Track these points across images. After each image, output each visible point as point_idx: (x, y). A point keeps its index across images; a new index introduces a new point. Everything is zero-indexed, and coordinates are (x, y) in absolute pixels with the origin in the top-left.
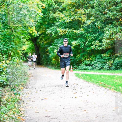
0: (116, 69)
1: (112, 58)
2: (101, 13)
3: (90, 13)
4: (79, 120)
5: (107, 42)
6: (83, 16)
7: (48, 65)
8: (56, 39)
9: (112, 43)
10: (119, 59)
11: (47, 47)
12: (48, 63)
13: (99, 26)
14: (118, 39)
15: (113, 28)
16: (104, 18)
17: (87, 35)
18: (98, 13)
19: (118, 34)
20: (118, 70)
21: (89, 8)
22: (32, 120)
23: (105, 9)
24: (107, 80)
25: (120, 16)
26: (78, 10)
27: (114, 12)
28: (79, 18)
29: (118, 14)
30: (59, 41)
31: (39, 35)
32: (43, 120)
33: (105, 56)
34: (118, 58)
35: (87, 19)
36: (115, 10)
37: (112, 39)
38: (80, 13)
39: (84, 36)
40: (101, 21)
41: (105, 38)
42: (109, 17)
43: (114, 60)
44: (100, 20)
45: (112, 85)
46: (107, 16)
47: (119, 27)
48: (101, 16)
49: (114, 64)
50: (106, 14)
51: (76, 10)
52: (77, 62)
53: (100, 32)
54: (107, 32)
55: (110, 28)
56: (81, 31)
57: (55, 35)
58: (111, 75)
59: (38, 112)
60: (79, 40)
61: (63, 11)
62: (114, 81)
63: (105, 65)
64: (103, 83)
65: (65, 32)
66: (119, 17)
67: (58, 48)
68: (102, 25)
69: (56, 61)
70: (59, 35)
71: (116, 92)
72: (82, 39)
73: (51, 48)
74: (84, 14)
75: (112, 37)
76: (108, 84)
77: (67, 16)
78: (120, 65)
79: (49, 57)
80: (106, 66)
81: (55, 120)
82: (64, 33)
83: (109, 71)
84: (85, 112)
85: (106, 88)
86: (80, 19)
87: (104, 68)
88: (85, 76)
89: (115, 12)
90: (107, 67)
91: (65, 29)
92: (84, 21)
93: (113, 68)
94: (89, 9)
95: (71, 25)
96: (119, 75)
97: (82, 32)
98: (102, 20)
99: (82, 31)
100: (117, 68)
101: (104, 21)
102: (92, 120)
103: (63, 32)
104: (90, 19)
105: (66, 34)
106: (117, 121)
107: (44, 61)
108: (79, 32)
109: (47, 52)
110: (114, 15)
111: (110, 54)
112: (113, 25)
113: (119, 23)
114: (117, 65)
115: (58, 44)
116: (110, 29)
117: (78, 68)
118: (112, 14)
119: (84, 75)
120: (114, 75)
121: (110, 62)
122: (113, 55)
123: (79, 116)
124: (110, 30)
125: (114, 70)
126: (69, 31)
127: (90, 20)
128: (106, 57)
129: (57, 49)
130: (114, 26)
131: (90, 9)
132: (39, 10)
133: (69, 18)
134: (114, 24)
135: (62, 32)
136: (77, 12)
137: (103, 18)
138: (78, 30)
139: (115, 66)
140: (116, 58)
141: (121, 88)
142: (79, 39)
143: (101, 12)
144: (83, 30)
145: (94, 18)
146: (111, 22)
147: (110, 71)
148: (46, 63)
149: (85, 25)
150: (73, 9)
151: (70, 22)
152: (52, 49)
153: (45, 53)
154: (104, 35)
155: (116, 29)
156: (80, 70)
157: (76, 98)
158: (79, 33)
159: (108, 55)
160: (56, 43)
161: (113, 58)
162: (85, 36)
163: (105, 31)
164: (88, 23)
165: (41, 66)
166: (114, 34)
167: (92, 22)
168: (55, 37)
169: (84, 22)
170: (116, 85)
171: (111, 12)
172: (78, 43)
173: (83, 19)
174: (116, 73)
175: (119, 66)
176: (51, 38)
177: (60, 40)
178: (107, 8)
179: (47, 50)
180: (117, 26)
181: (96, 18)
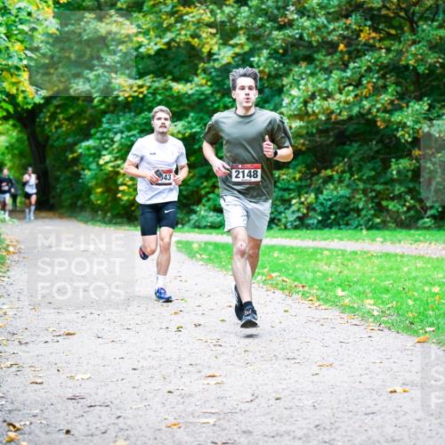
0: (324, 224)
1: (309, 186)
2: (270, 20)
3: (230, 21)
4: (190, 409)
5: (294, 125)
6: (205, 33)
7: (78, 209)
8: (108, 116)
9: (312, 132)
10: (336, 188)
11: (76, 144)
12: (79, 203)
13: (265, 67)
14: (333, 117)
15: (316, 77)
16: (283, 40)
17: (218, 102)
18: (260, 21)
19: (334, 99)
20: (333, 230)
21: (227, 3)
22: (19, 410)
23: (285, 8)
24: (294, 263)
25: (341, 35)
26: (187, 9)
27: (319, 20)
28: (190, 40)
29: (331, 27)
30: (119, 123)
31: (42, 102)
32: (59, 412)
33: (285, 177)
34: (333, 184)
35: (221, 41)
36: (323, 12)
37: (312, 118)
38: (194, 19)
39: (209, 104)
40: (272, 52)
41: (285, 112)
42: (301, 37)
43: (319, 191)
44: (267, 46)
45: (310, 283)
46: (295, 33)
47: (335, 72)
48: (270, 33)
49: (319, 209)
50: (290, 24)
51: (182, 8)
52: (184, 201)
53: (267, 90)
54: (295, 92)
55: (304, 76)
56: (197, 88)
57: (102, 102)
58: (306, 248)
59: (39, 381)
60: (192, 117)
61: (134, 12)
62: (316, 269)
63: (287, 211)
64: (279, 276)
65: (141, 90)
66: (336, 38)
67: (115, 146)
68: (276, 66)
69: (106, 195)
70: (120, 99)
71: (323, 307)
72: (201, 115)
73: (89, 148)
74: (210, 25)
75: (310, 110)
76: (296, 279)
77: (148, 30)
78: (341, 211)
79: (80, 181)
80: (290, 216)
81: (101, 411)
82: (136, 94)
83: (298, 233)
84: (212, 381)
85: (290, 295)
86: (195, 42)
87: (284, 220)
88: (215, 249)
89: (322, 20)
90: (292, 218)
91: (139, 78)
92: (211, 49)
93: (316, 221)
94: (227, 5)
95: (163, 63)
96: (337, 248)
97: (203, 88)
98: (274, 47)
99: (202, 85)
100: (329, 221)
101: (281, 51)
102: (238, 411)
103: (135, 89)
104: (231, 42)
105: (145, 96)
106: (329, 411)
107: (64, 196)
108: (191, 89)
109: (76, 161)
110: (318, 29)
111: (305, 173)
112: (316, 67)
113: (335, 57)
114: (328, 210)
115: (116, 133)
116: (303, 79)
117: (189, 221)
118: (313, 26)
119: (210, 247)
120: (317, 248)
121: (303, 199)
122: (313, 175)
123: (190, 395)
124: (303, 82)
125: (317, 228)
126: (156, 85)
127: (233, 46)
128: (289, 181)
129: (110, 153)
130: (317, 70)
131: (233, 7)
132: (46, 8)
133: (156, 37)
134: (317, 63)
135: (128, 90)
136: (185, 17)
137: (280, 42)
138: (188, 81)
139: (322, 213)
140: (327, 187)
141: (343, 294)
142: (192, 114)
143: (273, 19)
144: (207, 81)
145: (248, 39)
146: (308, 53)
147: (303, 232)
148: (69, 201)
149: (212, 63)
150: (170, 7)
151: (159, 52)
152: (93, 151)
153: (67, 167)
154: (283, 100)
155: (326, 79)
156: (196, 230)
157: (179, 329)
158: (190, 92)
159: (298, 176)
160: (109, 130)
161: (313, 186)
162: (213, 103)
163: (285, 89)
164: (225, 58)
165: (51, 214)
166: (318, 98)
167: (237, 55)
168: (103, 107)
169: (210, 54)
170: (326, 284)
171: (309, 17)
172: (189, 131)
173: (205, 41)
174: (325, 240)
175: (336, 214)
176: (90, 111)
177: (121, 118)
178: (293, 5)
179: (75, 155)
180: (328, 71)
181: (253, 38)
